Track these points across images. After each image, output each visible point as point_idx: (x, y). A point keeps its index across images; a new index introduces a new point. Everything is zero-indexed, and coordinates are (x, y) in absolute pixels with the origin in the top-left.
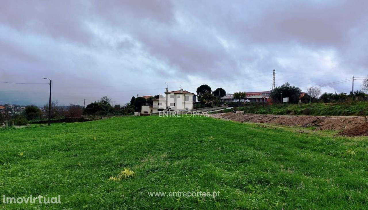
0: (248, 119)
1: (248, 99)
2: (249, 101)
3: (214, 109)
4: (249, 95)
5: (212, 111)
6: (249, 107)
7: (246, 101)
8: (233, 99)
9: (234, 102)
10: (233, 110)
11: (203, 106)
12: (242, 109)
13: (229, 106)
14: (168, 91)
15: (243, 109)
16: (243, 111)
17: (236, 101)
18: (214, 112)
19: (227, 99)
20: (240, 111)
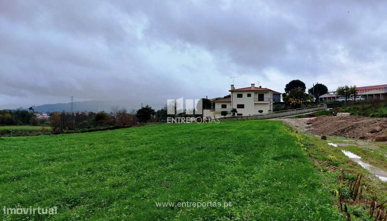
0: (344, 130)
1: (360, 96)
2: (362, 99)
3: (303, 111)
4: (362, 91)
5: (297, 115)
6: (360, 107)
7: (357, 99)
8: (337, 97)
9: (339, 101)
10: (332, 113)
11: (288, 107)
12: (347, 110)
13: (327, 108)
14: (234, 88)
15: (349, 109)
16: (349, 114)
17: (340, 100)
18: (300, 116)
19: (328, 98)
20: (343, 113)
